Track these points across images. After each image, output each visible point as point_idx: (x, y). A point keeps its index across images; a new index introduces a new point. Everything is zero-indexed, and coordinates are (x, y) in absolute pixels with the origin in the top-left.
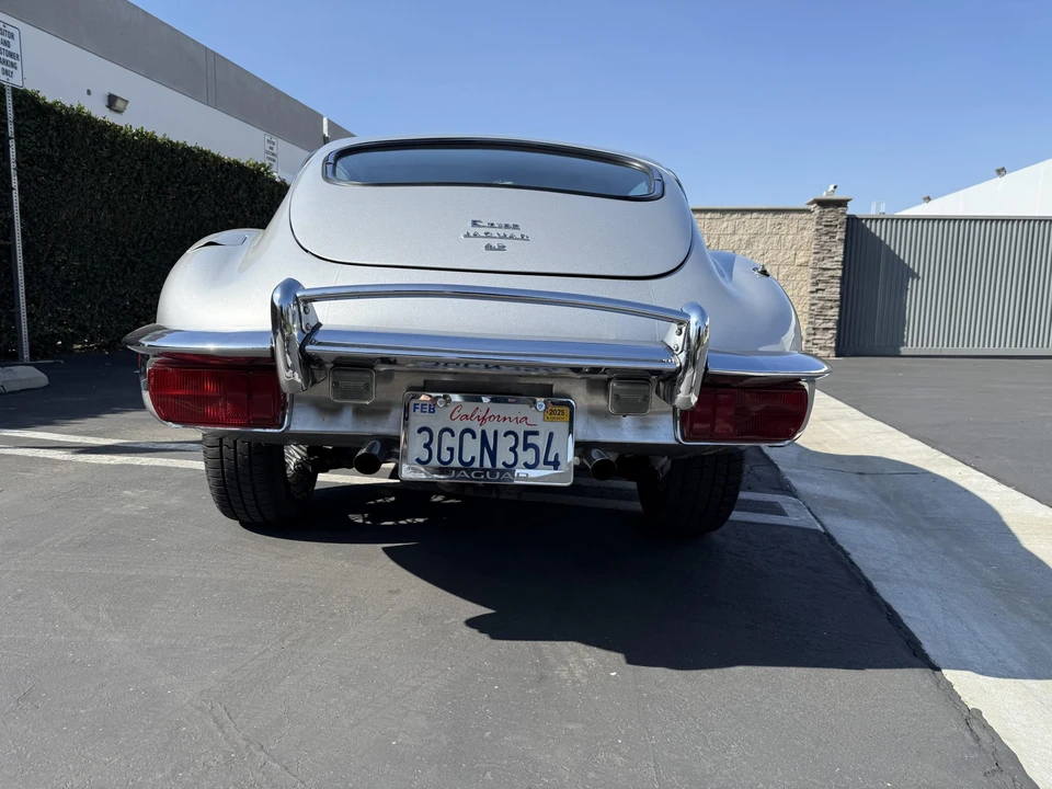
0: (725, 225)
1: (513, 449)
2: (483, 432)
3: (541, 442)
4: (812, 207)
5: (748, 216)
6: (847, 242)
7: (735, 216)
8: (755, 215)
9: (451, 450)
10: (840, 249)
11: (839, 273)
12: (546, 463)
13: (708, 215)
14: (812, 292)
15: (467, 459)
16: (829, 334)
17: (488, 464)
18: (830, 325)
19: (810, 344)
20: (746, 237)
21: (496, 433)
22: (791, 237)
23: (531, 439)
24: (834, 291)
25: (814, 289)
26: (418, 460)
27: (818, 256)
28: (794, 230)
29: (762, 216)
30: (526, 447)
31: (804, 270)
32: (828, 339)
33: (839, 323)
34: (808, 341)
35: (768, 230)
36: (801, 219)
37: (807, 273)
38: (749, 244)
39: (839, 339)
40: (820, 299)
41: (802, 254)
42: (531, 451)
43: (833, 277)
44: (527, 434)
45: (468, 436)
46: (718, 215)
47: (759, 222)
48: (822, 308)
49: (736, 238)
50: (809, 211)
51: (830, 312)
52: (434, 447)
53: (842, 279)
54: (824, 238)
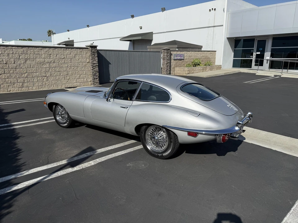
0: (67, 52)
4: (88, 47)
5: (73, 49)
6: (98, 56)
7: (70, 49)
8: (75, 49)
10: (97, 58)
11: (98, 64)
13: (63, 49)
14: (92, 69)
16: (98, 79)
18: (97, 77)
19: (94, 82)
20: (74, 55)
22: (84, 55)
24: (97, 69)
25: (93, 69)
27: (92, 60)
28: (85, 53)
29: (77, 49)
31: (89, 64)
32: (97, 80)
33: (99, 77)
34: (93, 82)
35: (79, 54)
36: (86, 50)
37: (90, 65)
38: (75, 57)
39: (100, 80)
40: (94, 71)
41: (87, 59)
43: (96, 65)
46: (65, 49)
47: (76, 51)
48: (95, 73)
49: (71, 55)
50: (88, 48)
51: (97, 74)
53: (98, 66)
54: (93, 56)
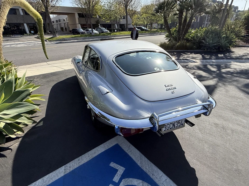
1: (177, 124)
2: (173, 123)
3: (180, 122)
9: (168, 127)
12: (181, 125)
15: (171, 128)
17: (174, 127)
21: (175, 122)
23: (179, 122)
26: (164, 130)
30: (179, 123)
42: (180, 123)
44: (179, 121)
45: (171, 124)
52: (166, 128)
